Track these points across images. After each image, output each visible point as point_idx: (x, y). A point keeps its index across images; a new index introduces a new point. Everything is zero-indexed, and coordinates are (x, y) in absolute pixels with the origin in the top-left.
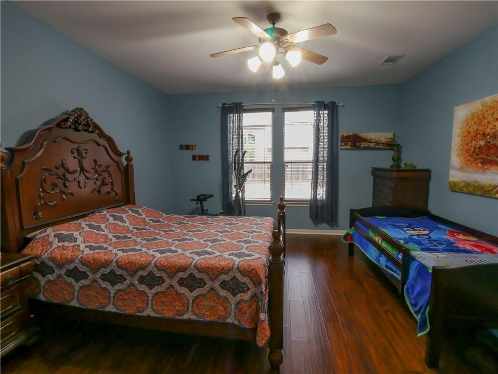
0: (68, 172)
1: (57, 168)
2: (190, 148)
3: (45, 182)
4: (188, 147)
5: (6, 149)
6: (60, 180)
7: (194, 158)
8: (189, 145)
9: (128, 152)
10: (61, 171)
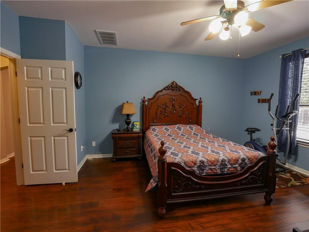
0: (167, 107)
1: (163, 105)
2: (257, 94)
3: (158, 110)
4: (255, 93)
5: (148, 99)
6: (163, 110)
7: (259, 101)
8: (256, 92)
9: (200, 99)
10: (164, 107)
